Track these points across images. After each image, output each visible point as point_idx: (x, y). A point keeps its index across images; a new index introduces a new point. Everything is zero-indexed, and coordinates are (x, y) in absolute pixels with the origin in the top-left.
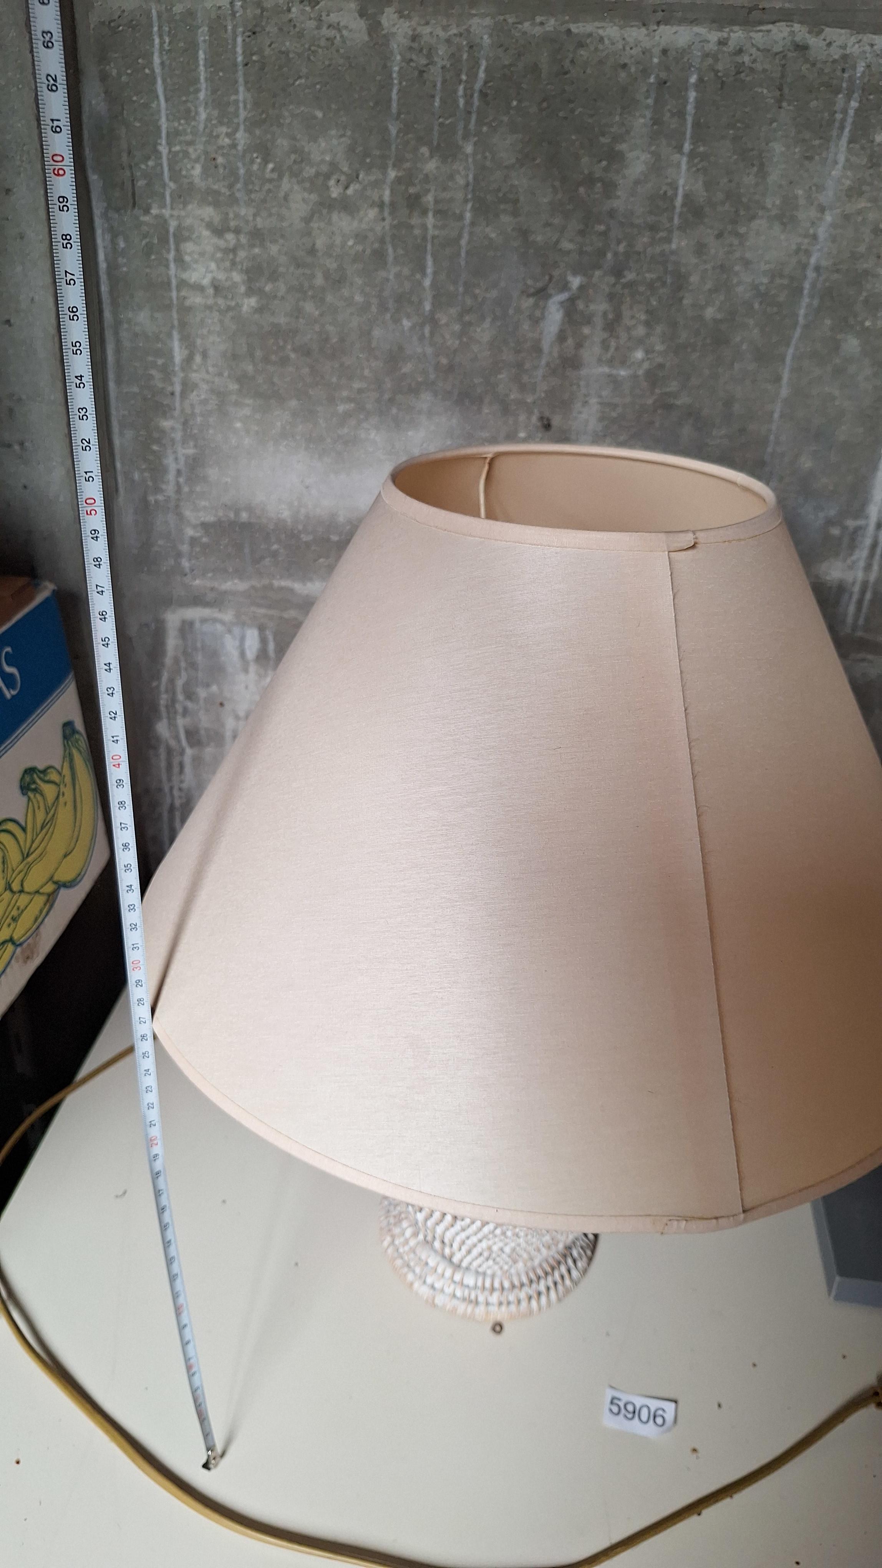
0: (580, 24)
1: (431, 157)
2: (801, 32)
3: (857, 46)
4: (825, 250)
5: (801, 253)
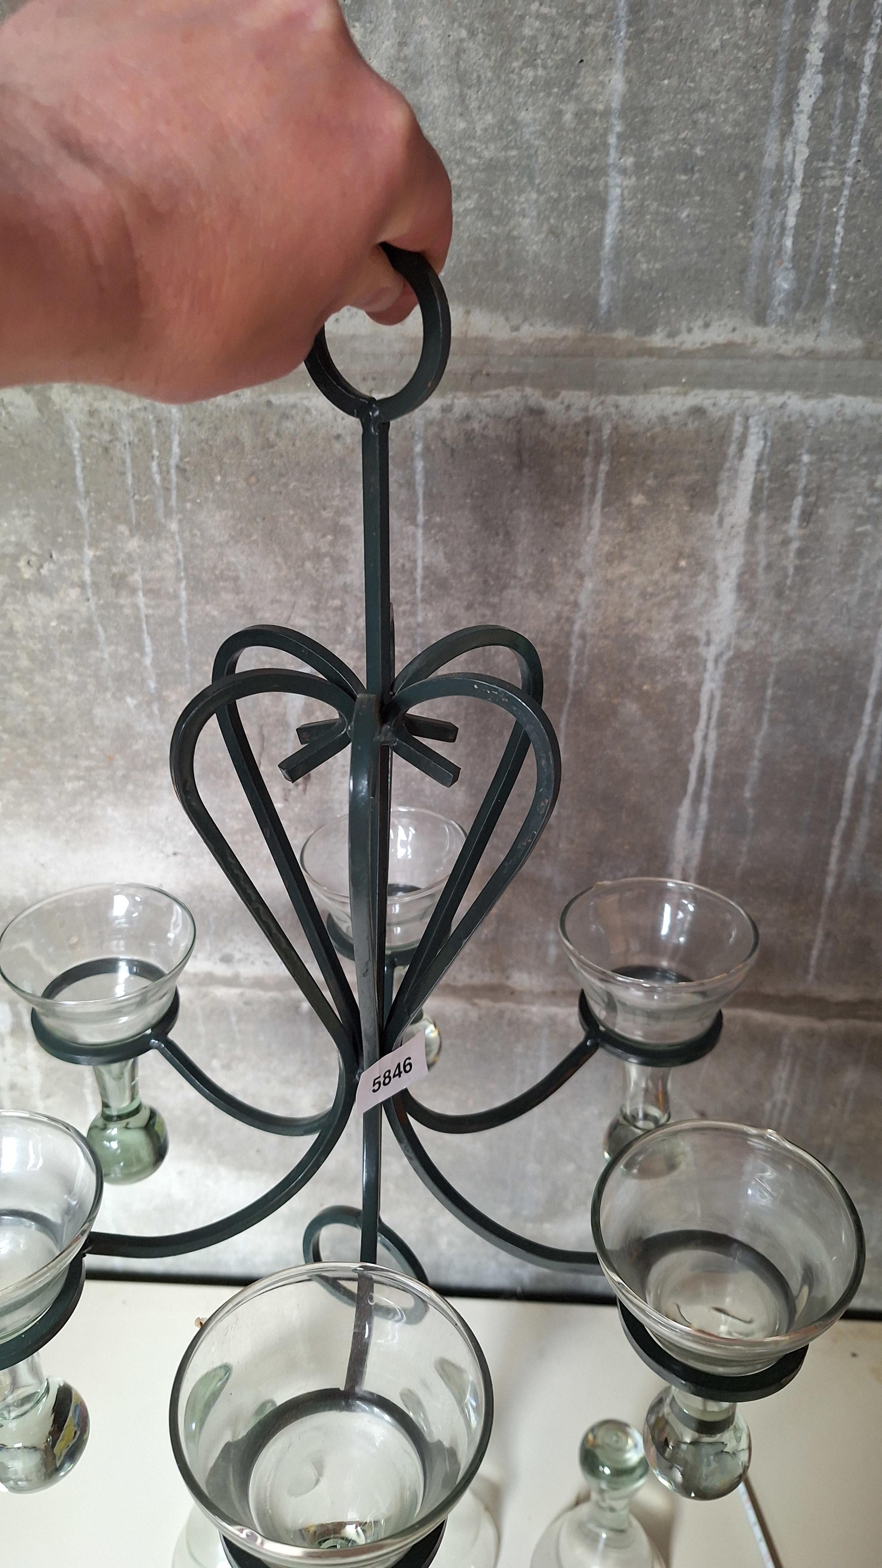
0: (281, 395)
1: (132, 535)
2: (534, 396)
3: (600, 408)
4: (589, 617)
5: (563, 621)
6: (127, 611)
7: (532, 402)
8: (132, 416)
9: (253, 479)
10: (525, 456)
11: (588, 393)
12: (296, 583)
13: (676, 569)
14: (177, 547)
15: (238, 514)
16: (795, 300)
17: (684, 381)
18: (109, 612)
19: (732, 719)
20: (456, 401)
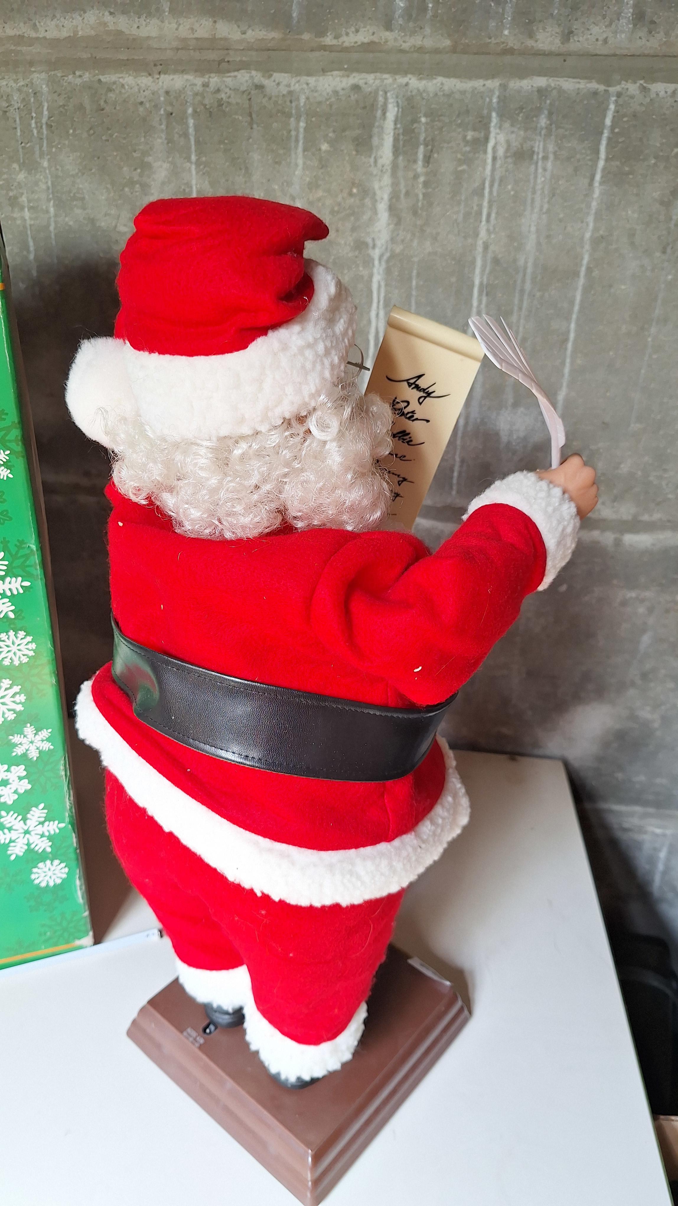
6: (19, 222)
7: (256, 81)
8: (19, 90)
9: (92, 132)
10: (254, 116)
11: (289, 75)
12: (119, 202)
13: (351, 194)
14: (48, 178)
15: (83, 155)
16: (408, 14)
17: (346, 66)
18: (7, 222)
19: (392, 300)
20: (211, 79)
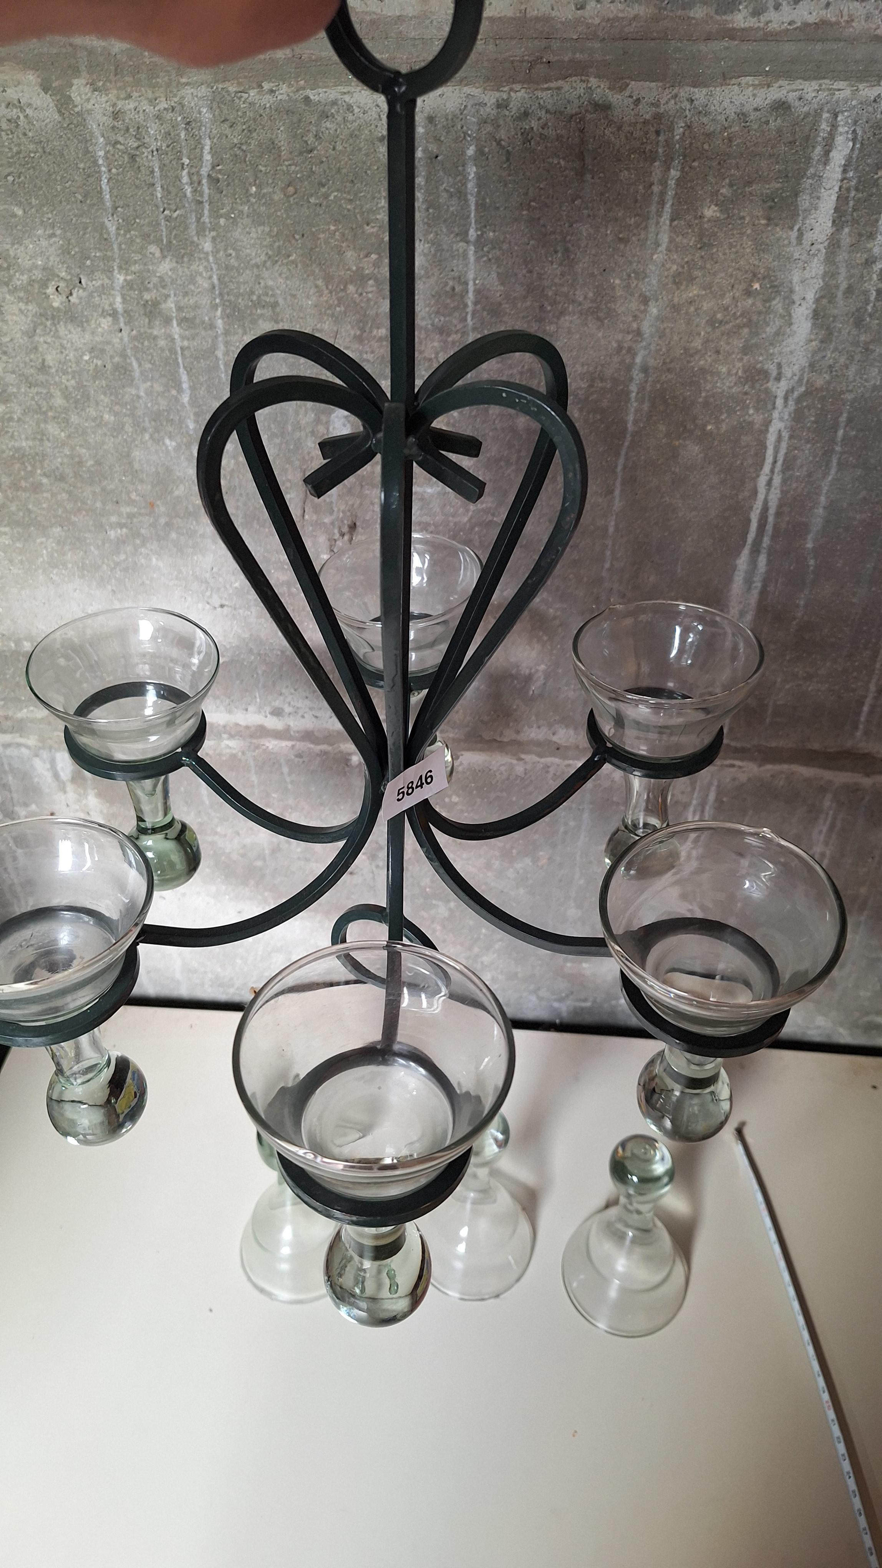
0: (320, 90)
1: (164, 257)
2: (600, 88)
3: (672, 103)
4: (653, 347)
5: (624, 352)
6: (162, 343)
7: (597, 96)
8: (158, 117)
9: (291, 190)
10: (588, 160)
11: (660, 84)
12: (338, 309)
13: (748, 293)
14: (212, 269)
15: (275, 230)
17: (768, 69)
18: (143, 344)
19: (799, 462)
20: (512, 94)
